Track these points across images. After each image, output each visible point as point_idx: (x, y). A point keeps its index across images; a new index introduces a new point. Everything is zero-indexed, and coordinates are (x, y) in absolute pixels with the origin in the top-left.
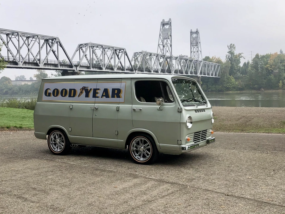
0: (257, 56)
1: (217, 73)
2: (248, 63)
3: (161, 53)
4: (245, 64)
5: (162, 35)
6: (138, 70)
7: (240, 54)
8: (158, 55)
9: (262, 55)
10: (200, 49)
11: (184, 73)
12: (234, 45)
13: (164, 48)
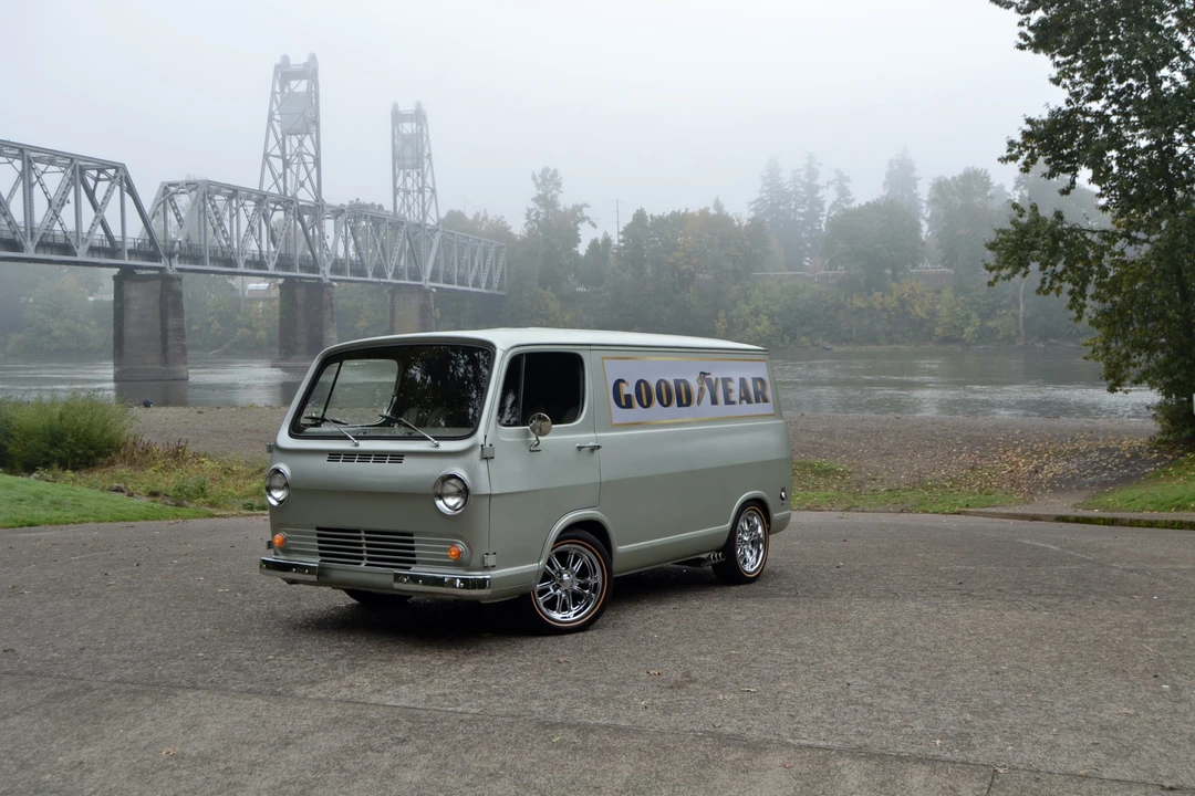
0: (640, 216)
1: (496, 278)
2: (607, 241)
3: (274, 190)
4: (594, 245)
5: (278, 117)
6: (180, 258)
7: (578, 208)
8: (265, 196)
9: (655, 215)
10: (429, 181)
11: (370, 273)
12: (555, 171)
13: (288, 170)
